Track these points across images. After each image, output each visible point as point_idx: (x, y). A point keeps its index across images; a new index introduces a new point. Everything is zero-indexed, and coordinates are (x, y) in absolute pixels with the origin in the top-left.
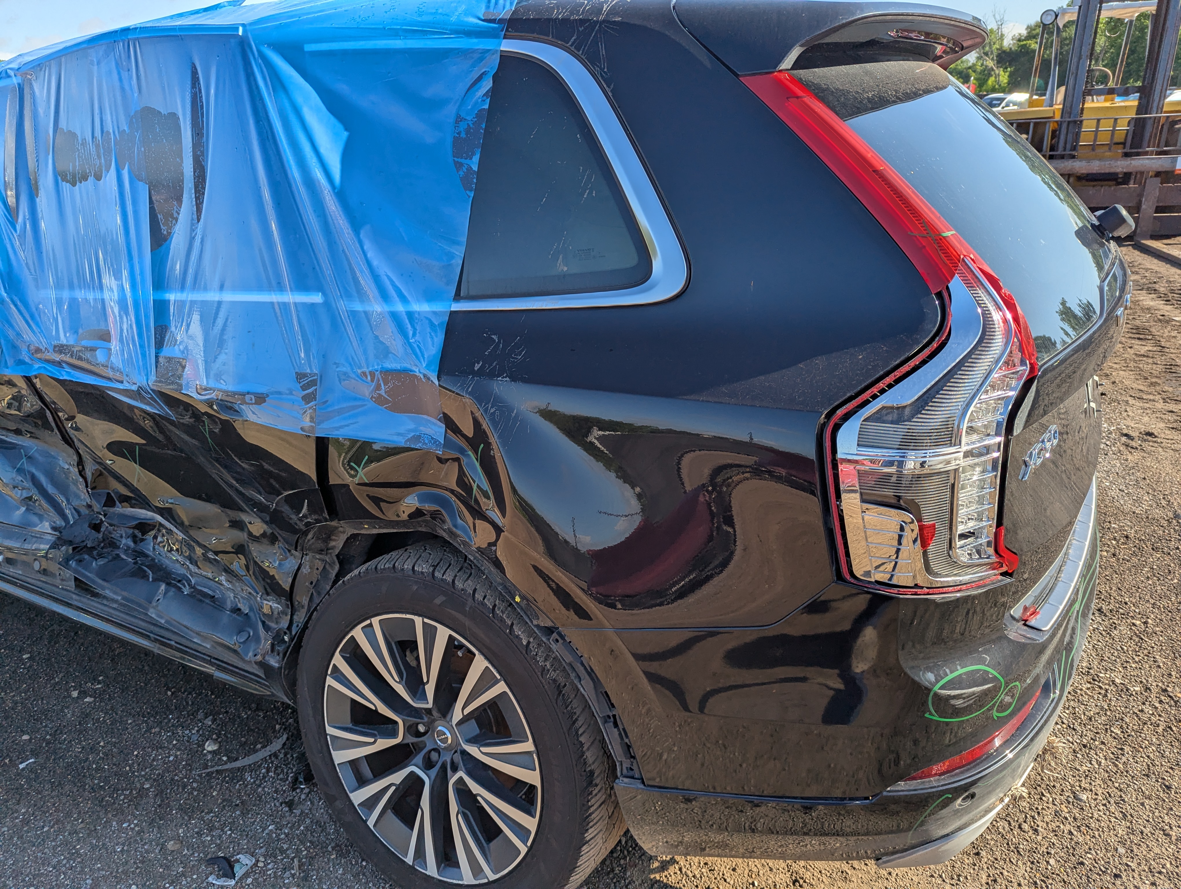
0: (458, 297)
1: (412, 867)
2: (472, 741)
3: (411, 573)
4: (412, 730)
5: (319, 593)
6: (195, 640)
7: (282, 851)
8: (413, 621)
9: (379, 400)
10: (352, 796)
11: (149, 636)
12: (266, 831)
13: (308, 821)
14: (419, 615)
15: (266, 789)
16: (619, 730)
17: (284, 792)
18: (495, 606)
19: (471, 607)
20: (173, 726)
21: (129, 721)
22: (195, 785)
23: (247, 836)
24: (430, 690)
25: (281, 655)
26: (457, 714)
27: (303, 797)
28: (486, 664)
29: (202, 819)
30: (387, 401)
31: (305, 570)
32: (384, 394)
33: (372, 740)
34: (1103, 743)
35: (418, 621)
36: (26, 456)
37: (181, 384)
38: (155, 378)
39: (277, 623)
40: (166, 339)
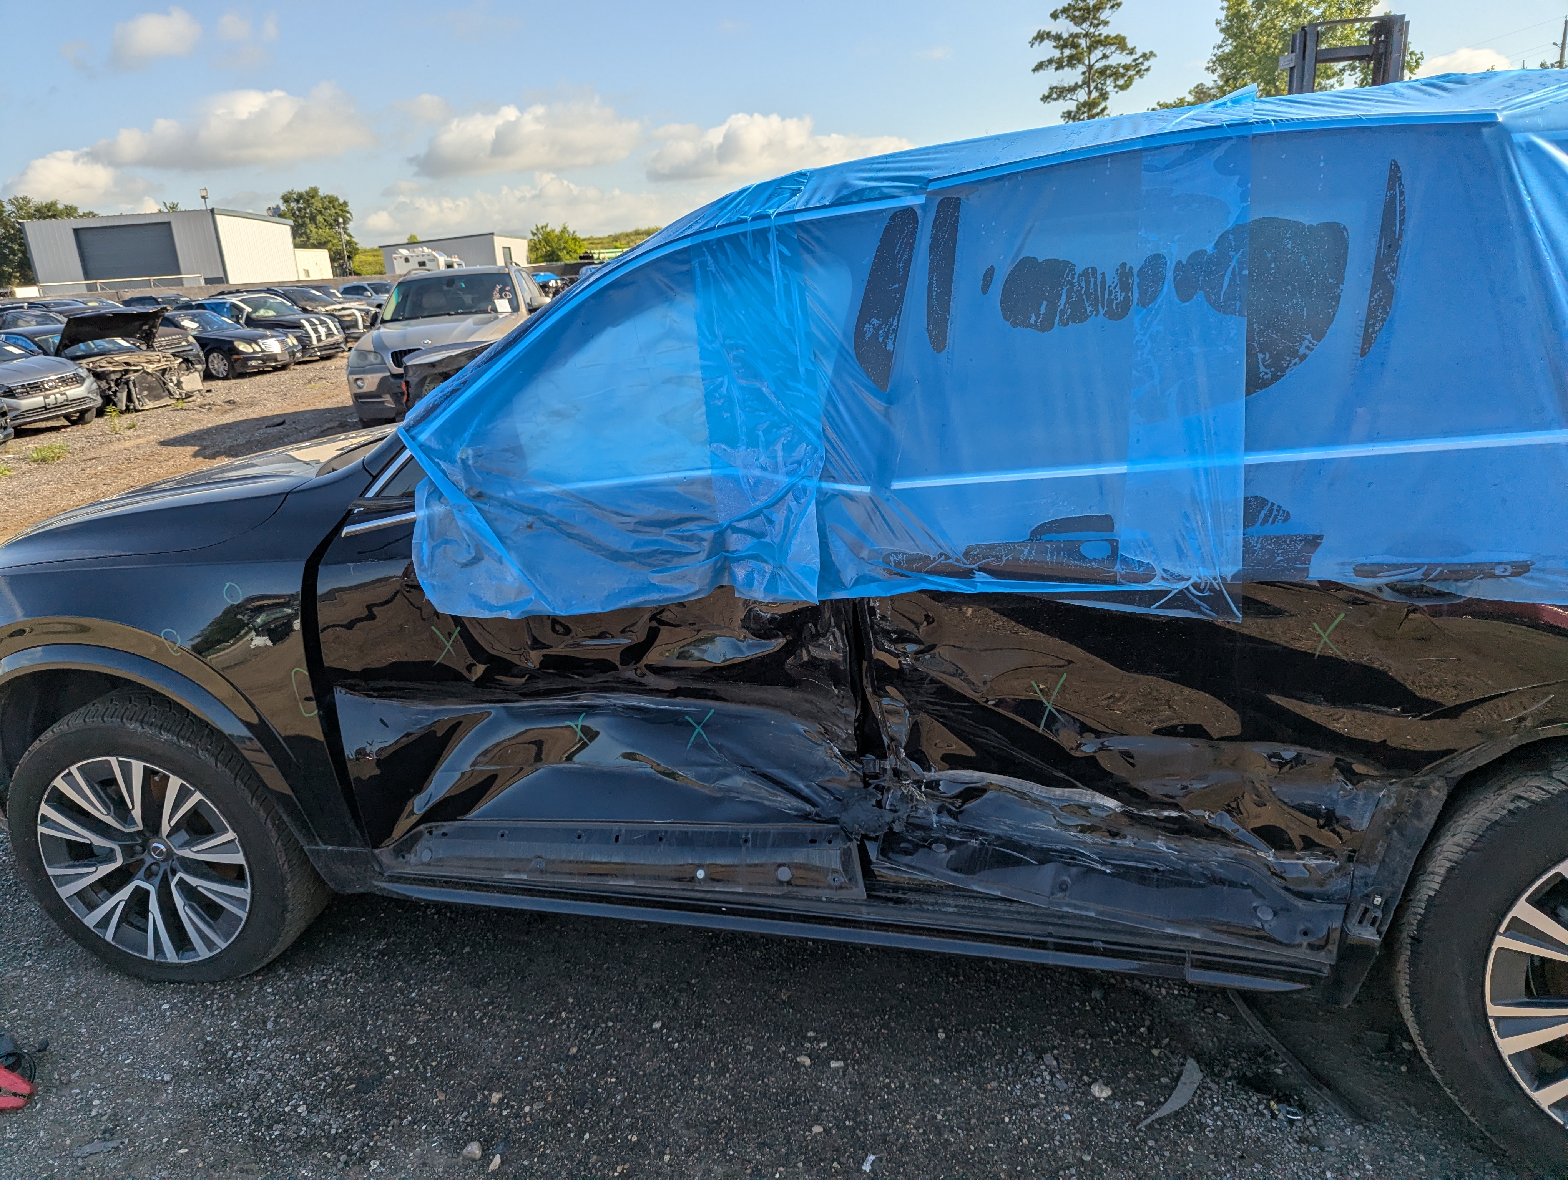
10: (1538, 1096)
17: (1279, 1128)
20: (1007, 1076)
21: (937, 1081)
22: (1150, 1143)
25: (1377, 924)
27: (1313, 1130)
31: (1387, 805)
36: (699, 724)
37: (1307, 569)
38: (1240, 567)
39: (1322, 886)
40: (1262, 514)
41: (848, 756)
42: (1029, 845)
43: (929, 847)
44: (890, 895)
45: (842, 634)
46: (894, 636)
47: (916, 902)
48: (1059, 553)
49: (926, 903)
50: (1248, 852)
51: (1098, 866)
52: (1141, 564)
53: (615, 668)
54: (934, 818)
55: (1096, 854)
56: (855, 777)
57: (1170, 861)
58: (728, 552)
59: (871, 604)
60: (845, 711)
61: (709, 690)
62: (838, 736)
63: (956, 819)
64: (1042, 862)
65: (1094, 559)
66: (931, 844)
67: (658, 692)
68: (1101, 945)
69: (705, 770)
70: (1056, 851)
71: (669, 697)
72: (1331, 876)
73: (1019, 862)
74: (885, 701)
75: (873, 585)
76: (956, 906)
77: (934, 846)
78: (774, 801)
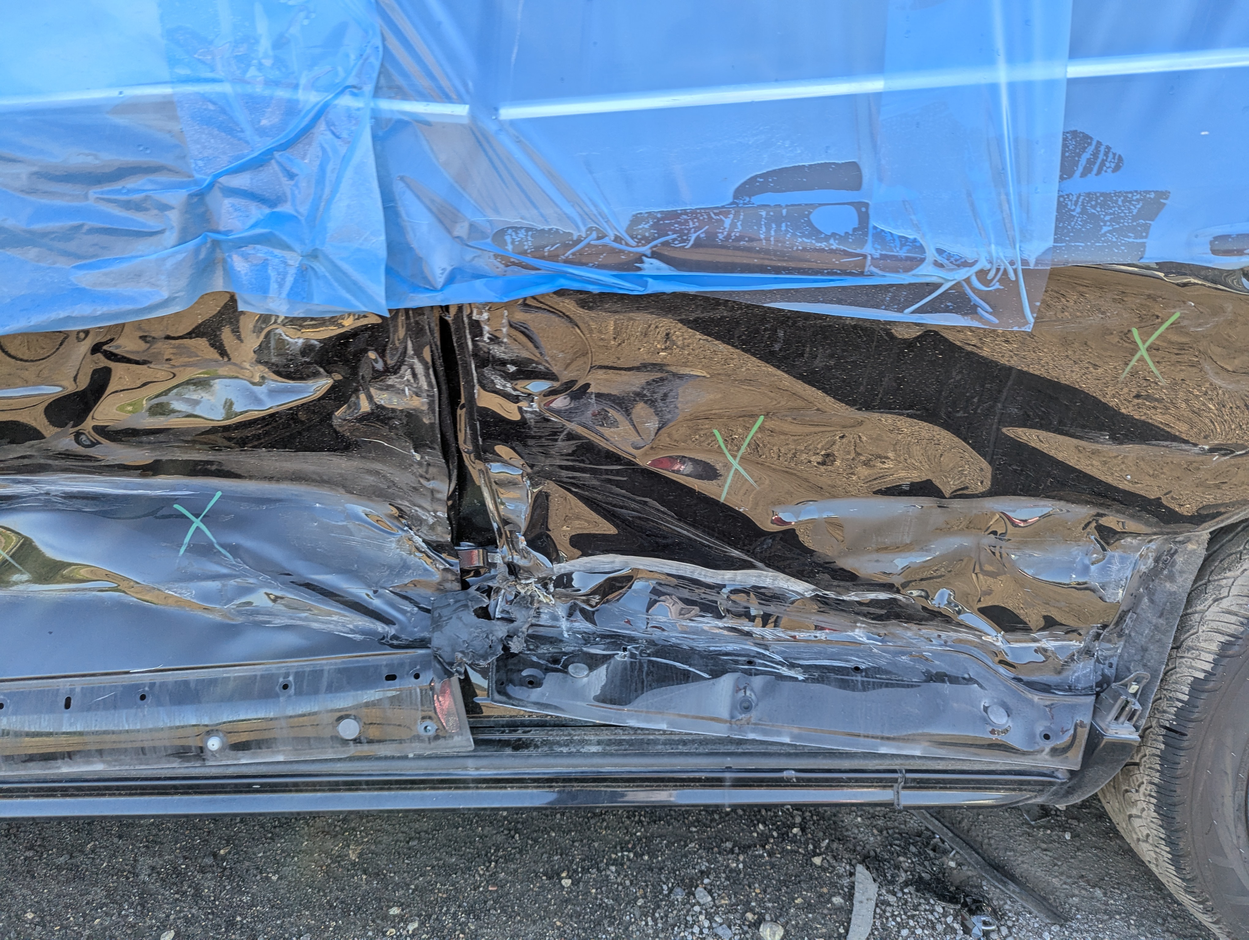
31: (1144, 567)
36: (197, 516)
37: (1143, 245)
38: (1050, 243)
39: (1059, 673)
40: (1083, 161)
41: (437, 548)
42: (692, 649)
43: (564, 670)
44: (505, 737)
45: (427, 369)
46: (512, 369)
47: (545, 743)
48: (779, 226)
49: (558, 743)
50: (971, 637)
51: (785, 671)
52: (904, 241)
53: (38, 435)
54: (564, 624)
55: (777, 653)
56: (450, 576)
57: (872, 655)
58: (218, 232)
59: (475, 317)
60: (431, 485)
61: (211, 463)
62: (421, 521)
63: (593, 622)
64: (716, 674)
65: (834, 235)
66: (566, 666)
67: (123, 469)
68: (793, 774)
69: (213, 585)
70: (727, 654)
71: (142, 476)
72: (1073, 660)
73: (686, 677)
74: (495, 469)
75: (478, 283)
76: (599, 743)
77: (571, 668)
78: (329, 622)
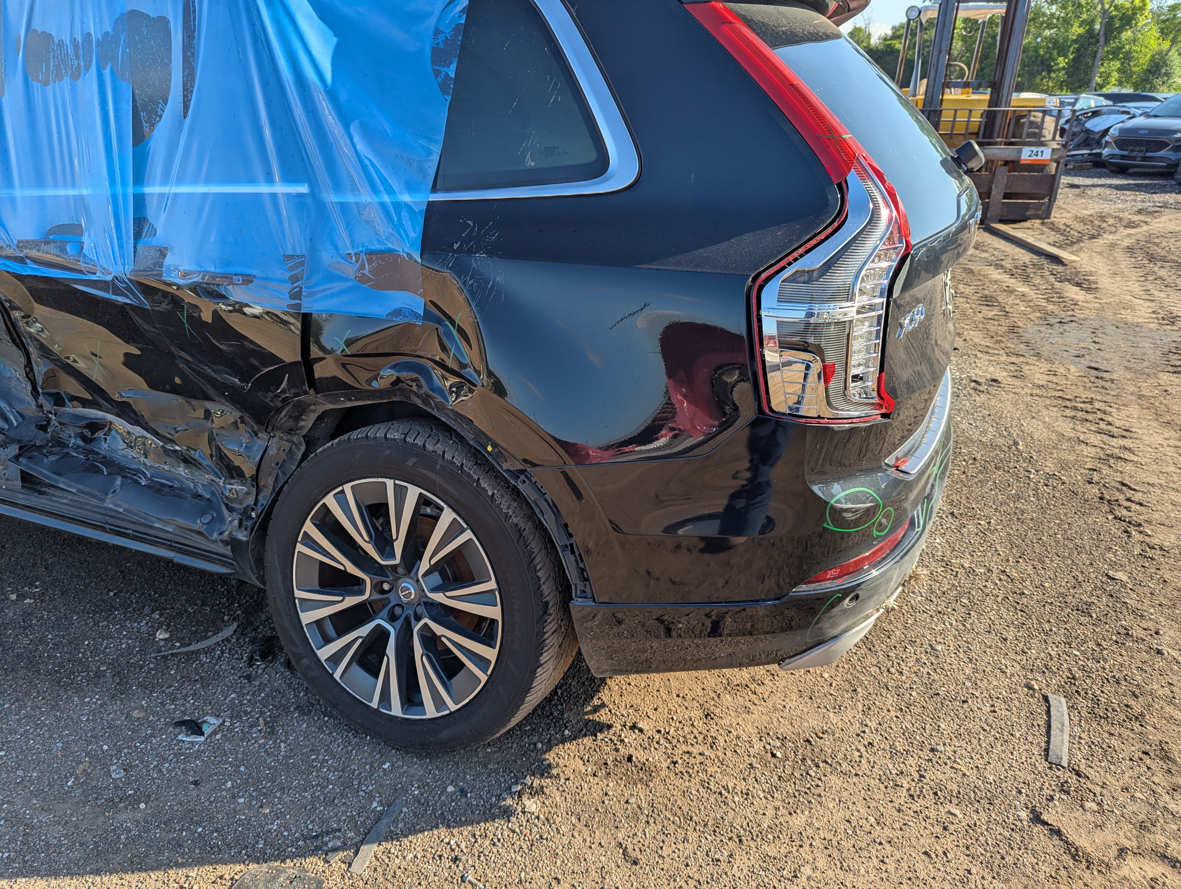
0: (434, 189)
1: (377, 710)
2: (435, 589)
3: (384, 440)
4: (377, 587)
5: (284, 474)
6: (156, 525)
7: (246, 713)
8: (385, 483)
9: (363, 279)
10: (319, 653)
11: (104, 528)
12: (229, 699)
13: (268, 690)
14: (390, 478)
15: (223, 667)
16: (575, 556)
17: (241, 668)
18: (462, 464)
19: (441, 466)
20: (120, 620)
21: (75, 618)
22: (151, 666)
23: (210, 703)
24: (398, 547)
25: (249, 530)
26: (424, 565)
27: (260, 671)
28: (454, 515)
29: (164, 692)
30: (370, 280)
31: (272, 452)
32: (367, 273)
33: (340, 598)
34: (954, 610)
35: (390, 483)
38: (133, 267)
40: (145, 230)
43: (47, 456)
46: (8, 304)
48: (57, 249)
52: (91, 260)
64: (111, 474)
65: (71, 254)
70: (128, 469)
73: (97, 471)
77: (51, 456)
